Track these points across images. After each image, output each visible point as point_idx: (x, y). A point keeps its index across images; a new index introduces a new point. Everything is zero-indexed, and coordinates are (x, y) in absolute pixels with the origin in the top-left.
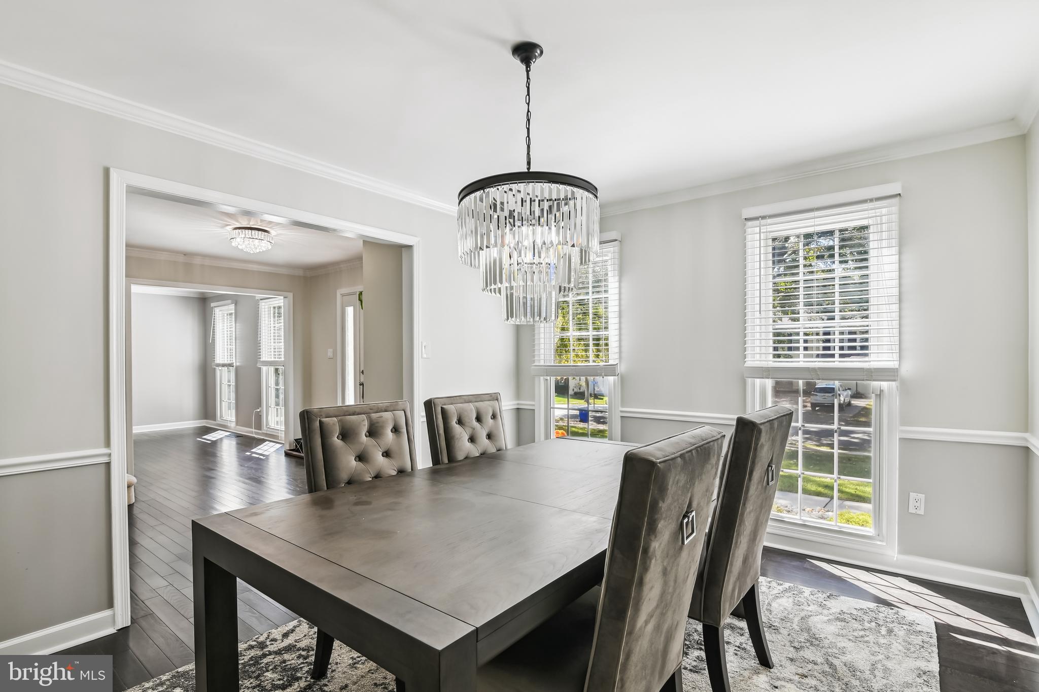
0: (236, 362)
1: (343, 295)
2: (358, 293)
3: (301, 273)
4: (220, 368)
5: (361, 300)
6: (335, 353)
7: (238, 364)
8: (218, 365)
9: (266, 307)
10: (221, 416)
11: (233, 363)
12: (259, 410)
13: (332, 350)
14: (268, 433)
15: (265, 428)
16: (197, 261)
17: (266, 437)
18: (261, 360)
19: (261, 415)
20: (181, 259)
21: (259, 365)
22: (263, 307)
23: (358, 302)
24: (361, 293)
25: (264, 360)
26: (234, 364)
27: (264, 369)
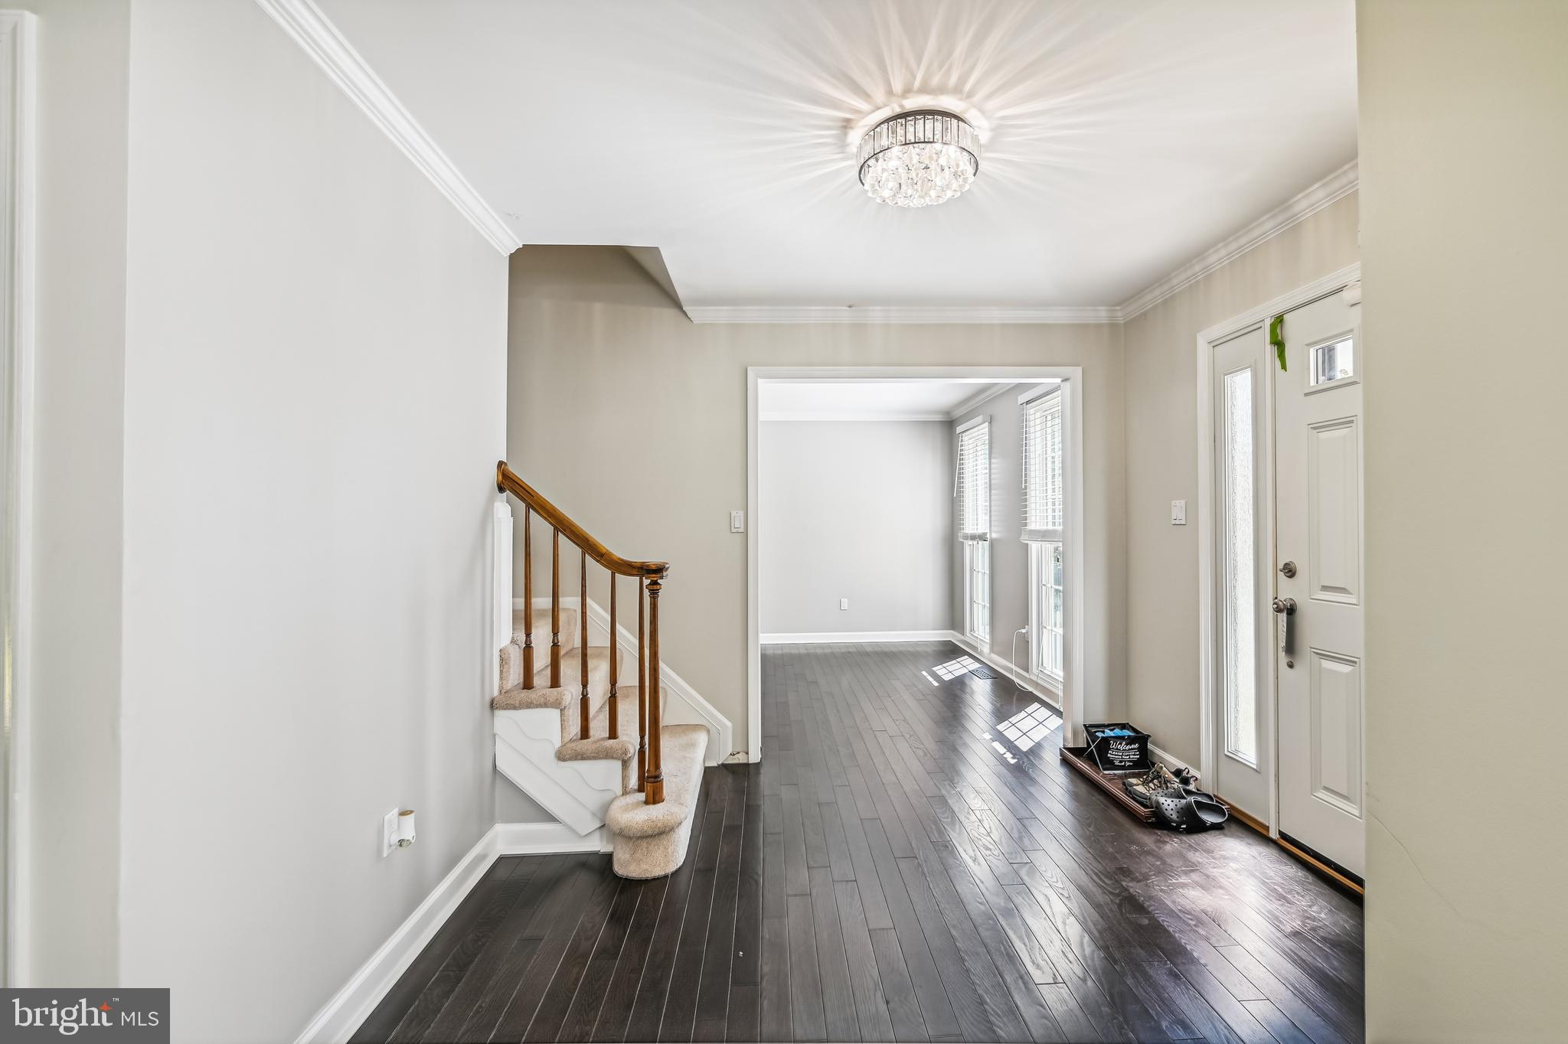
0: (990, 531)
1: (1215, 344)
2: (1268, 323)
3: (1102, 315)
4: (970, 542)
5: (1279, 344)
6: (1192, 509)
7: (994, 536)
8: (966, 537)
9: (1038, 415)
10: (972, 630)
11: (985, 534)
12: (1024, 631)
13: (1183, 502)
14: (1039, 681)
15: (1035, 671)
16: (876, 315)
17: (1036, 689)
18: (1029, 528)
19: (1028, 642)
20: (845, 316)
21: (1024, 539)
22: (1032, 417)
23: (1270, 351)
24: (1279, 320)
25: (1032, 528)
26: (988, 536)
27: (1034, 547)
